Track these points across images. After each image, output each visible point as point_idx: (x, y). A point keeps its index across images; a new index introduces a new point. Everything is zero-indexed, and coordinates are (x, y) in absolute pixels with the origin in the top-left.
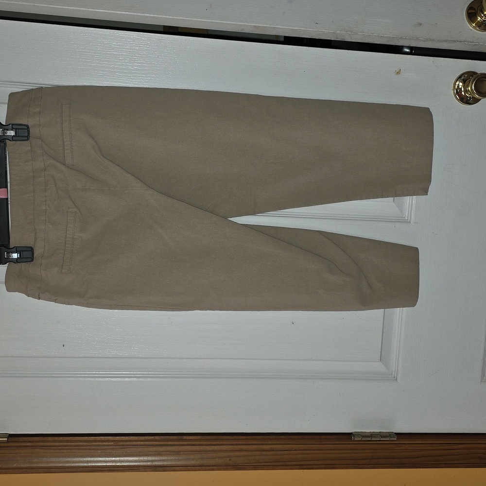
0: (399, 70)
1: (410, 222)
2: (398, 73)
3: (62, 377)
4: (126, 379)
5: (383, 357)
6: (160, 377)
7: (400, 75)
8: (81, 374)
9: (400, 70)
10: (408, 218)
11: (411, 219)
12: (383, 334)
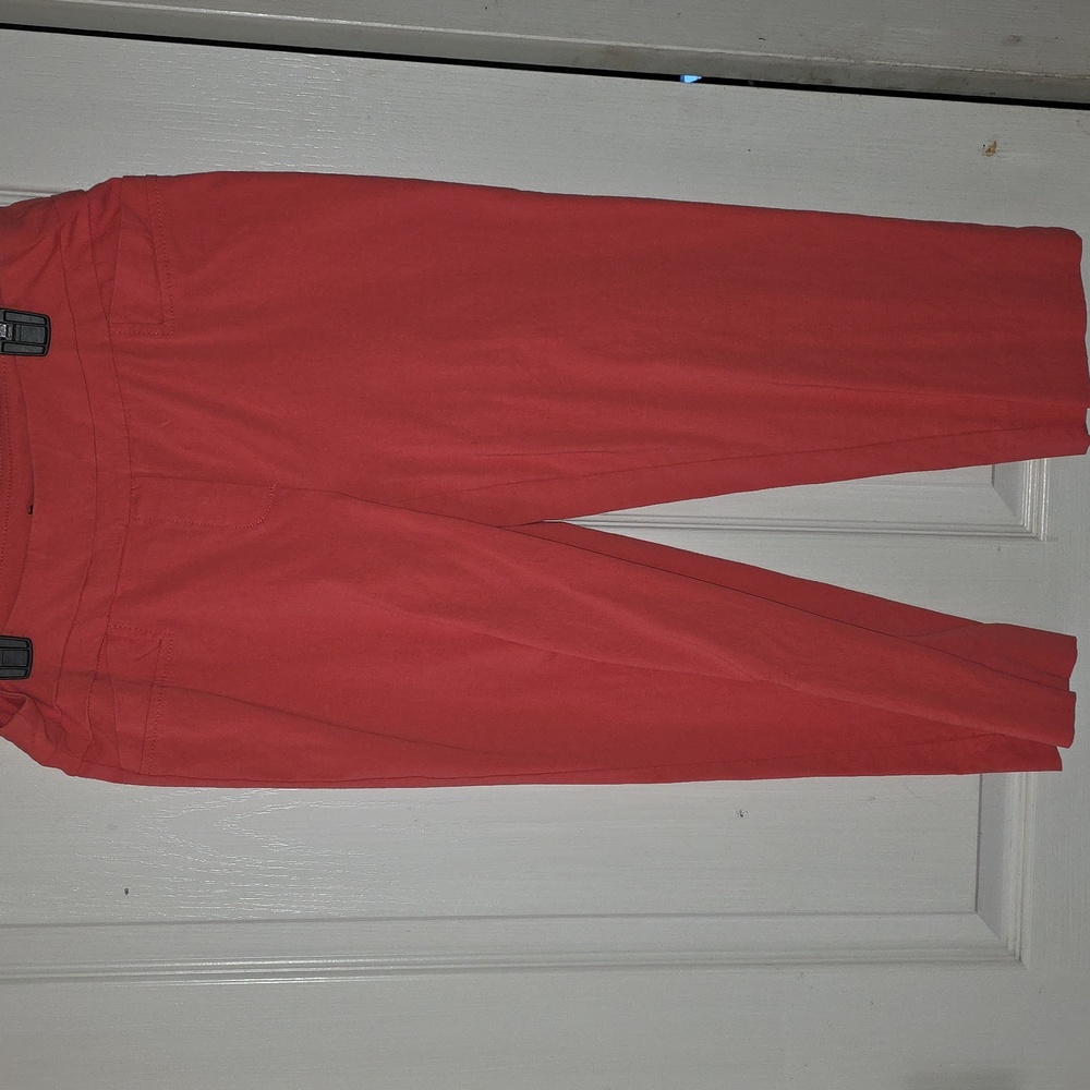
0: (992, 144)
1: (1036, 538)
2: (991, 151)
3: (121, 979)
4: (299, 980)
5: (984, 900)
6: (388, 972)
7: (994, 157)
8: (178, 969)
9: (995, 143)
10: (1031, 527)
11: (1039, 531)
12: (979, 837)
